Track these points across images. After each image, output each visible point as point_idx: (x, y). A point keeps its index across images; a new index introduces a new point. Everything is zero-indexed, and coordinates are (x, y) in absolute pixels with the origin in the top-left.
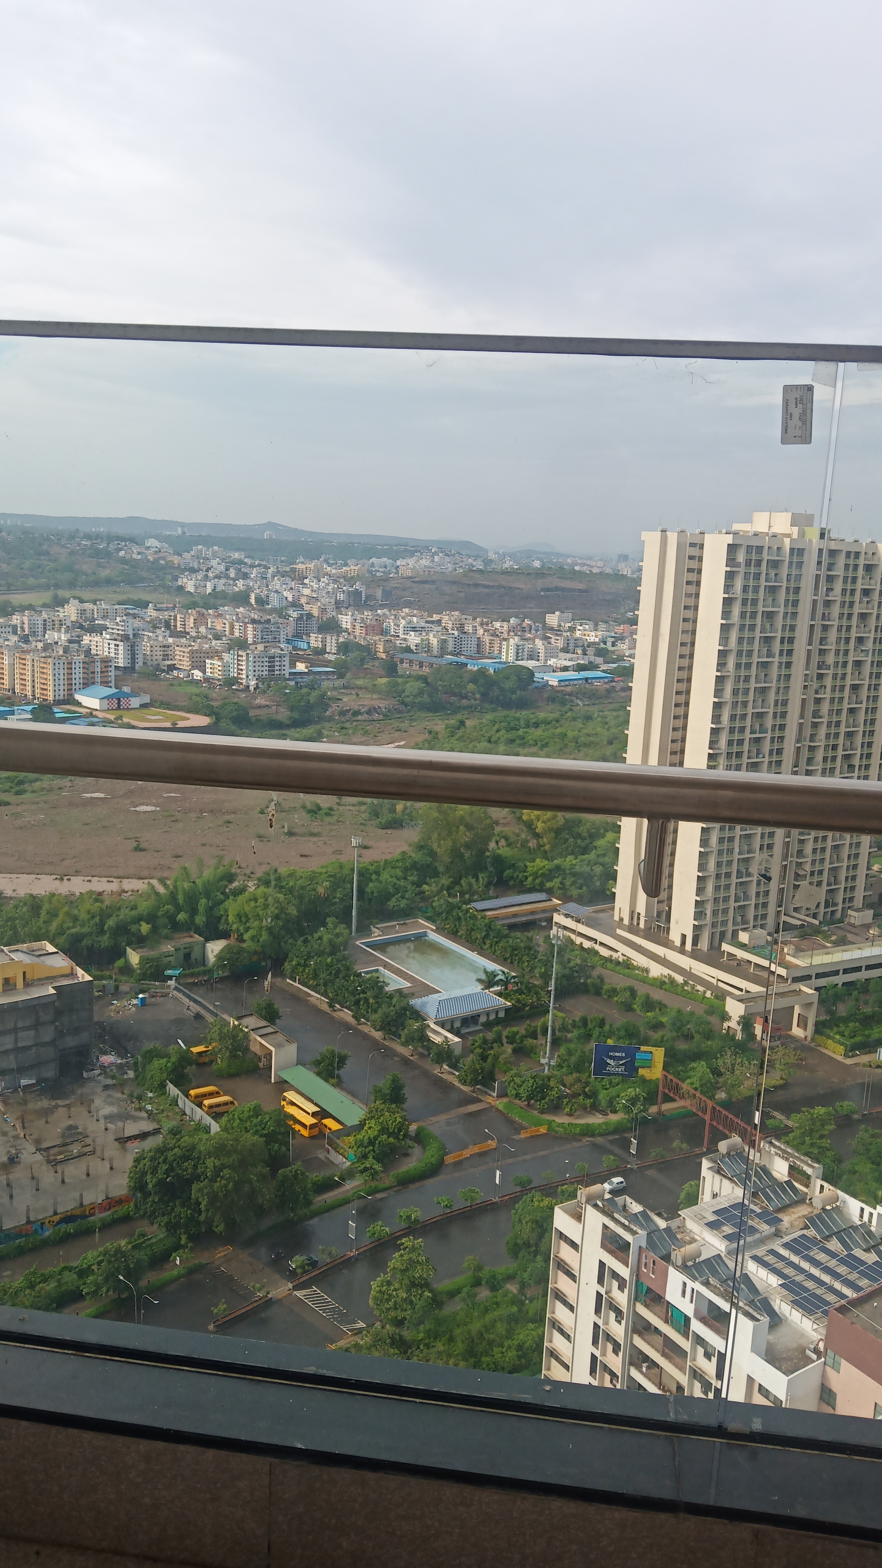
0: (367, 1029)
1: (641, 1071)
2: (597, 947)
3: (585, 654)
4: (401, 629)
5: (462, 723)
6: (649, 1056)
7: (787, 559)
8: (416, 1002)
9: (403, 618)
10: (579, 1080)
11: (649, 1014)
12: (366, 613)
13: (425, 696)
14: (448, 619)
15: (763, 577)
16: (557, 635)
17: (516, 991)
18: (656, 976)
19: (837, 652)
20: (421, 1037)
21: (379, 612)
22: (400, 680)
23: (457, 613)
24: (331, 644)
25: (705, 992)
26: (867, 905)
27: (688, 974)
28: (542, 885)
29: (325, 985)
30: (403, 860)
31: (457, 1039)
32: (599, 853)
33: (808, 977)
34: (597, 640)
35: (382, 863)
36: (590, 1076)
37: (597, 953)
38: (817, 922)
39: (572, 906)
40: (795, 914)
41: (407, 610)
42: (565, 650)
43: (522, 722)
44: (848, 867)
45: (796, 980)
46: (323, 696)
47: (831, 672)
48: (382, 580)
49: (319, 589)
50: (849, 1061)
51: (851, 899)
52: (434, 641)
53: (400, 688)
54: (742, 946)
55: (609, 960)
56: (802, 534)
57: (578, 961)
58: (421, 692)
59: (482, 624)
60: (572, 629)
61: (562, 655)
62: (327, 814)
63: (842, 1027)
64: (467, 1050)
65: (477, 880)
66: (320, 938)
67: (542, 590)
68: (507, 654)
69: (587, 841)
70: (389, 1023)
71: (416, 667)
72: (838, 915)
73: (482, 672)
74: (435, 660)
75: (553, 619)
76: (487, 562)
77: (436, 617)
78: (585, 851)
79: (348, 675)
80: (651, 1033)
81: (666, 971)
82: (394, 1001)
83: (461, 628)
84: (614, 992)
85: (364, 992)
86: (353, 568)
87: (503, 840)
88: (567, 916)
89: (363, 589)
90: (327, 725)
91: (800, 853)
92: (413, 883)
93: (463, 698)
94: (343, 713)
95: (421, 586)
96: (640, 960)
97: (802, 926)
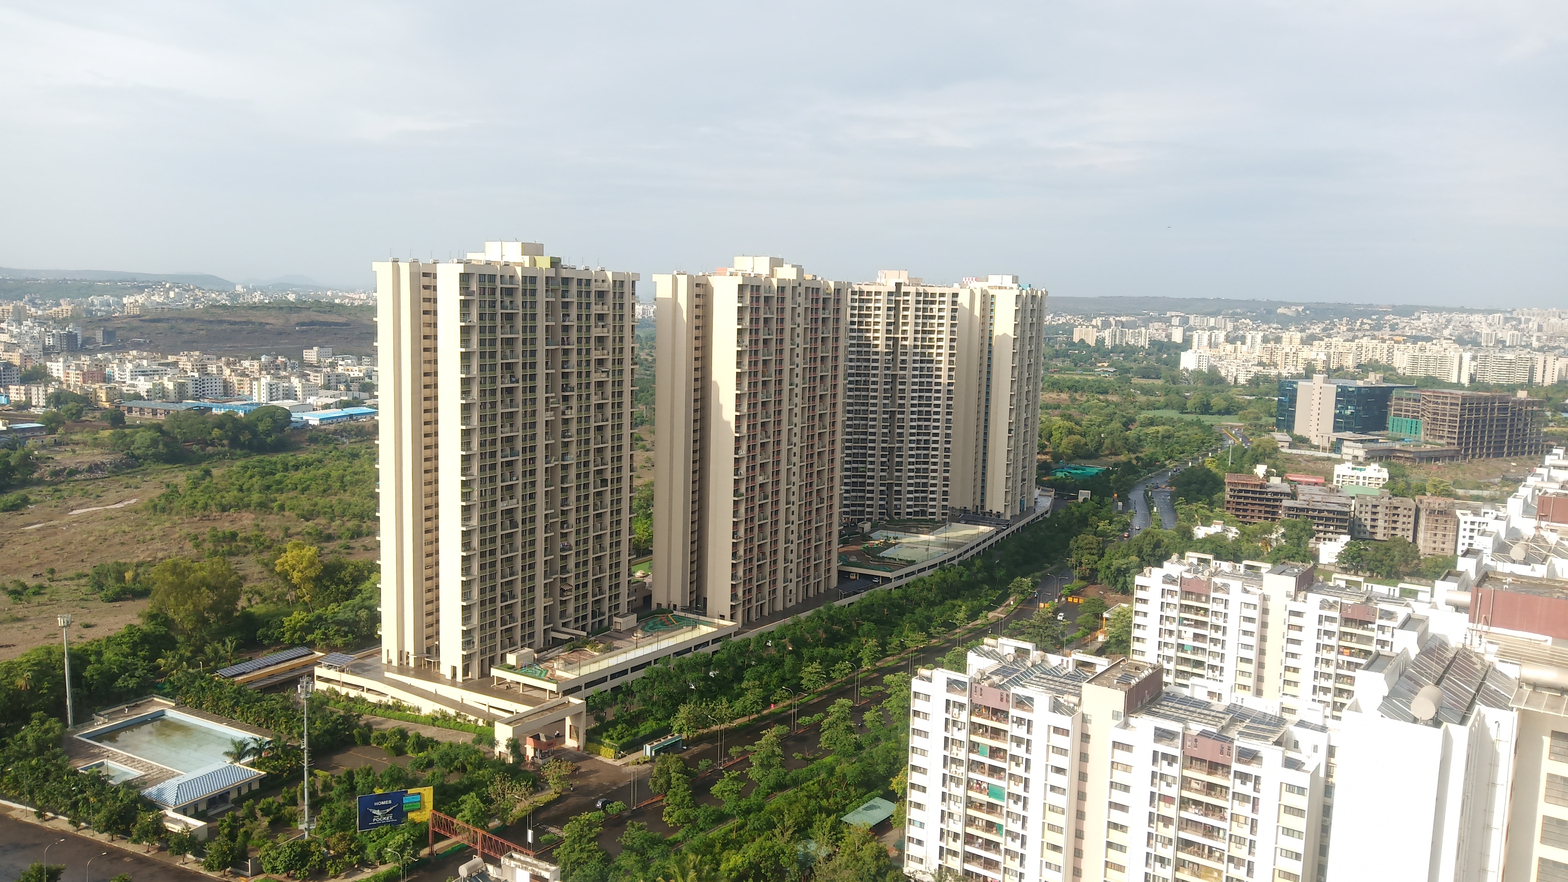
0: (88, 834)
1: (411, 816)
2: (365, 695)
3: (348, 389)
4: (128, 373)
5: (208, 473)
6: (417, 798)
7: (521, 287)
8: (150, 791)
9: (130, 361)
10: (343, 838)
11: (421, 754)
12: (83, 359)
13: (161, 446)
14: (185, 361)
15: (498, 304)
16: (317, 371)
17: (272, 758)
18: (427, 713)
19: (580, 374)
20: (158, 831)
21: (99, 356)
22: (127, 431)
23: (197, 353)
24: (38, 395)
25: (476, 721)
26: (632, 611)
27: (461, 706)
28: (301, 638)
29: (31, 792)
30: (130, 634)
31: (200, 824)
32: (364, 596)
33: (578, 688)
34: (361, 375)
35: (104, 642)
36: (355, 832)
37: (364, 700)
38: (585, 634)
39: (337, 657)
40: (564, 629)
41: (135, 352)
42: (327, 387)
43: (279, 466)
44: (611, 576)
45: (567, 693)
46: (26, 456)
47: (575, 393)
48: (102, 320)
49: (20, 334)
50: (619, 763)
51: (617, 607)
52: (170, 386)
53: (128, 439)
54: (511, 668)
55: (377, 706)
56: (534, 262)
57: (342, 713)
58: (154, 443)
59: (228, 364)
60: (333, 365)
61: (323, 392)
62: (35, 594)
63: (611, 731)
64: (212, 833)
65: (224, 644)
66: (23, 738)
67: (297, 324)
68: (259, 395)
69: (350, 586)
70: (115, 822)
71: (148, 415)
72: (606, 623)
73: (230, 417)
74: (171, 405)
75: (311, 355)
76: (234, 296)
77: (171, 359)
78: (349, 595)
79: (61, 430)
80: (419, 774)
81: (437, 707)
82: (121, 795)
83: (203, 369)
84: (383, 737)
85: (81, 791)
86: (66, 307)
87: (256, 596)
88: (329, 667)
89: (79, 332)
90: (36, 489)
91: (564, 569)
92: (144, 659)
93: (208, 445)
94: (56, 473)
95: (153, 324)
96: (409, 700)
97: (571, 639)
